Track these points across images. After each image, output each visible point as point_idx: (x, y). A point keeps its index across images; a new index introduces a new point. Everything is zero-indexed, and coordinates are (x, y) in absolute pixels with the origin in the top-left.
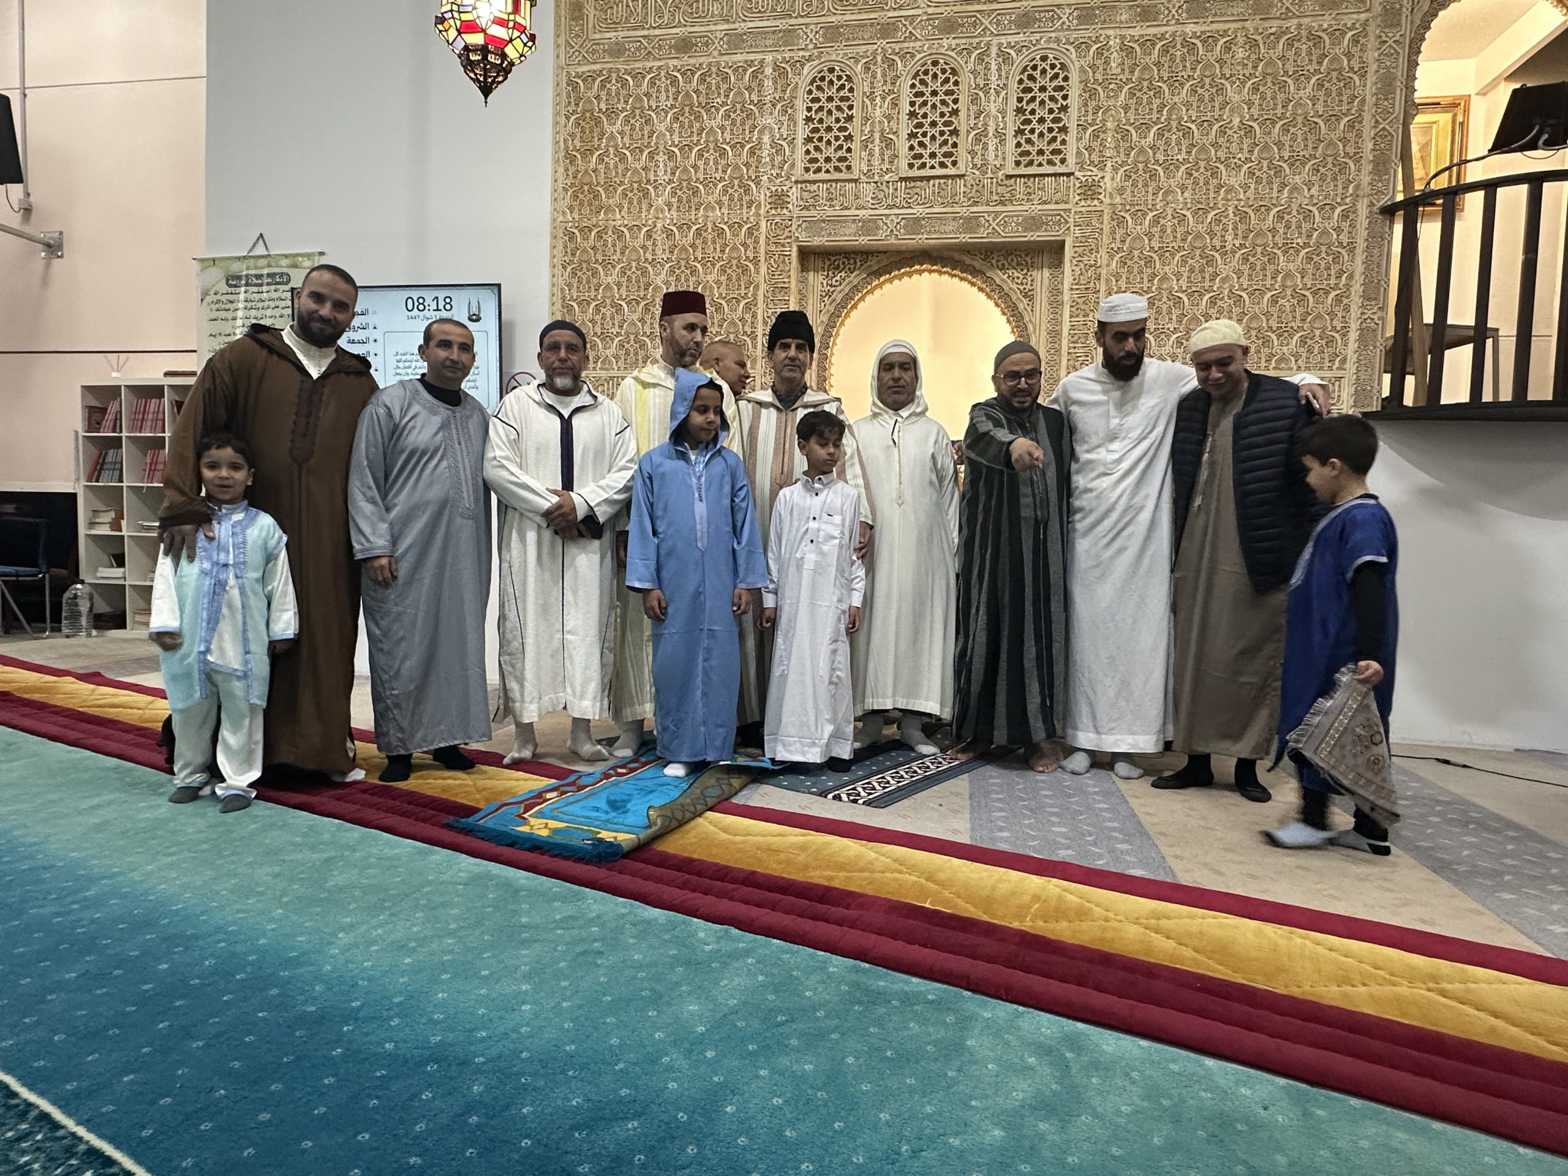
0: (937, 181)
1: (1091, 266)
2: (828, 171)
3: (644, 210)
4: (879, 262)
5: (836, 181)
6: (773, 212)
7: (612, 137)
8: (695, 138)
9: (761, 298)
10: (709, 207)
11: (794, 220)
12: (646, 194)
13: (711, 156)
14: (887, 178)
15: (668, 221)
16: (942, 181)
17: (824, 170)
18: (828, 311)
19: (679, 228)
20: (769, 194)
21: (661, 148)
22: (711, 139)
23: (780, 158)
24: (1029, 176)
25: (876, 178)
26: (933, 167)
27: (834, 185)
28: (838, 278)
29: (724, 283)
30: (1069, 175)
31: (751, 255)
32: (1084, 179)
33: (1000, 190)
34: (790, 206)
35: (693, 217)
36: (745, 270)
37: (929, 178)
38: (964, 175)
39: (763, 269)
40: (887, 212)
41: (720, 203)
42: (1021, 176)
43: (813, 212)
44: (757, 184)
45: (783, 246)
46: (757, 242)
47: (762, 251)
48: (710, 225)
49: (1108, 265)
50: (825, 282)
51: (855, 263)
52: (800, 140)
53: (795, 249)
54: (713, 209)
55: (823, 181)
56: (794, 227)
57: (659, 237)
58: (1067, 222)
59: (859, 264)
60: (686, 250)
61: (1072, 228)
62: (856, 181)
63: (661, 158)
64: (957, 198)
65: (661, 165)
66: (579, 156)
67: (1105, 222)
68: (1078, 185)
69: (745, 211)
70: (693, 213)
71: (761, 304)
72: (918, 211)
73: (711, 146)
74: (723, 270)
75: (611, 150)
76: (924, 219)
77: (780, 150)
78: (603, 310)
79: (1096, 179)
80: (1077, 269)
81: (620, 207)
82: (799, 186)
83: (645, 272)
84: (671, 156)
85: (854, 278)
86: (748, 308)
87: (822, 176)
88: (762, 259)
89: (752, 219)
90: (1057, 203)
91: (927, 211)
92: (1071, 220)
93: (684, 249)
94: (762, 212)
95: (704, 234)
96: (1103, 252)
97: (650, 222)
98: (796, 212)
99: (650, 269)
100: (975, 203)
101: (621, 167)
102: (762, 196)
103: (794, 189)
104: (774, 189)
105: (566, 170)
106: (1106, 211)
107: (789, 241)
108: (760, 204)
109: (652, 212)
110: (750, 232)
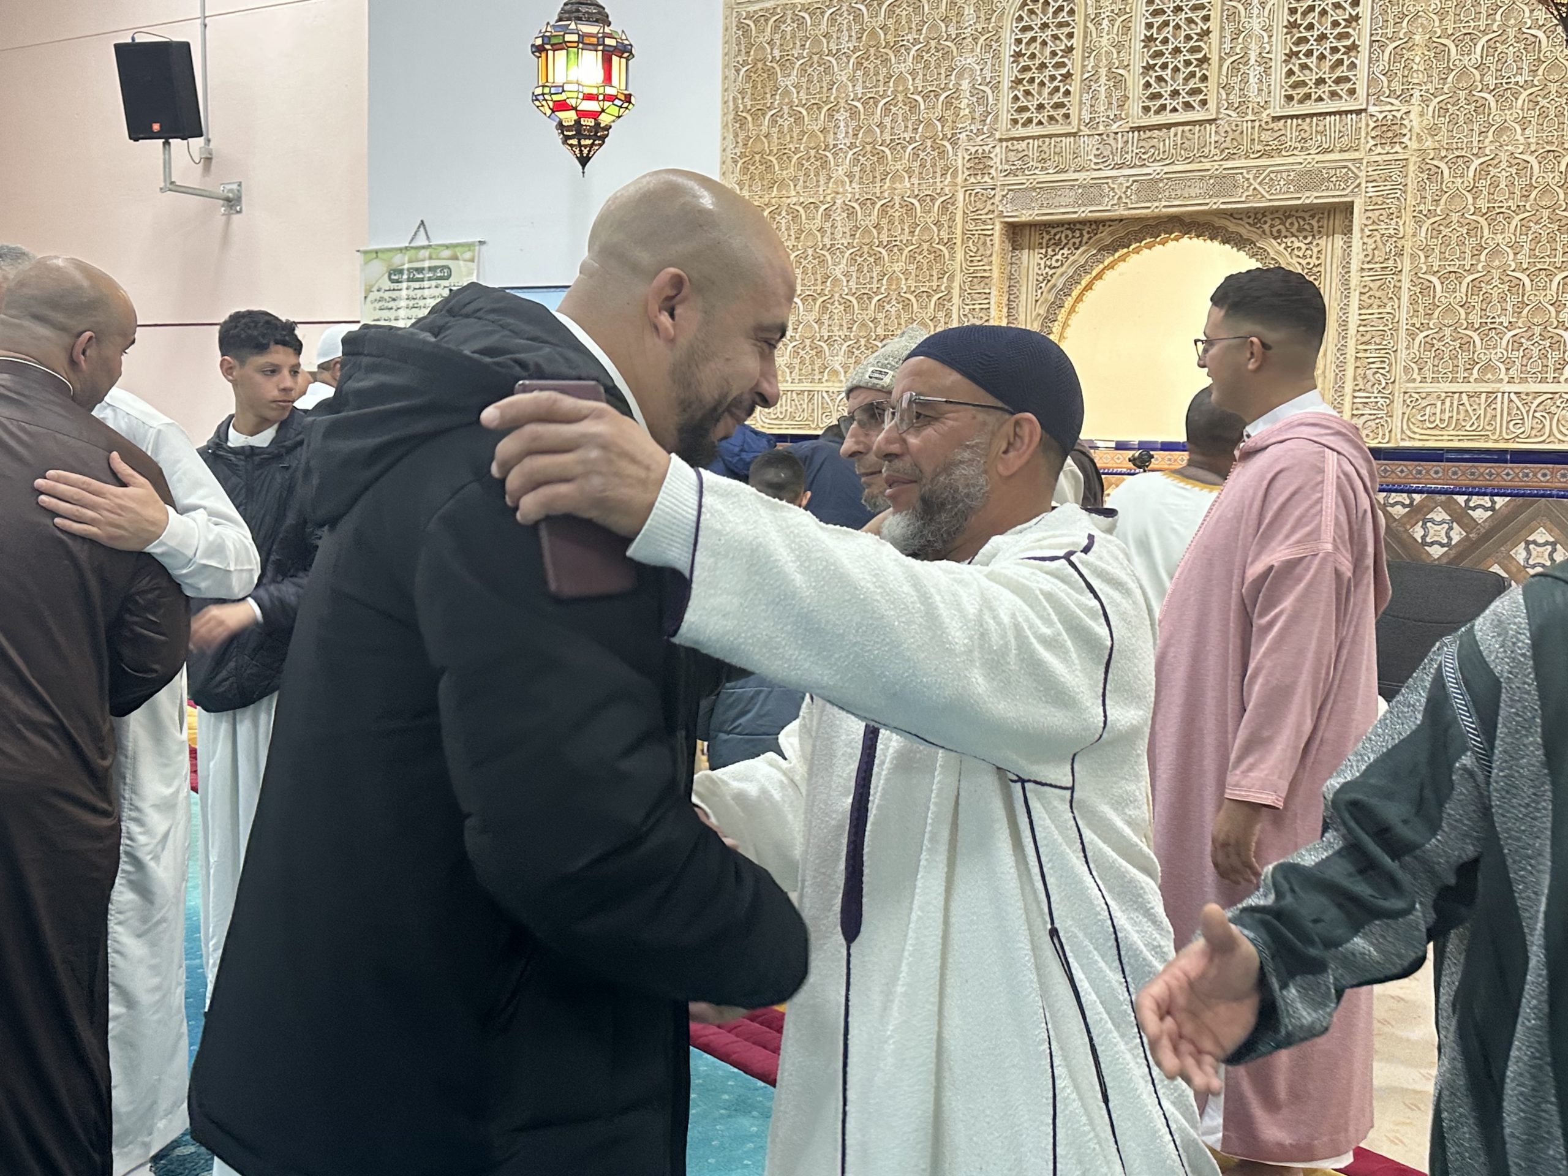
0: (1180, 128)
1: (1390, 237)
2: (1040, 123)
3: (822, 183)
4: (1111, 234)
5: (1050, 136)
6: (972, 180)
7: (787, 92)
8: (881, 89)
9: (956, 292)
10: (896, 177)
11: (998, 189)
12: (825, 163)
13: (899, 110)
14: (1114, 127)
15: (849, 196)
16: (1187, 128)
17: (1035, 121)
18: (1046, 300)
19: (862, 205)
20: (968, 157)
21: (842, 103)
22: (901, 88)
23: (982, 109)
24: (1304, 117)
25: (1101, 127)
26: (1175, 110)
27: (1047, 140)
28: (1059, 257)
29: (913, 272)
30: (1359, 112)
31: (944, 235)
32: (1380, 117)
33: (1265, 136)
34: (992, 171)
35: (878, 191)
36: (939, 256)
37: (1169, 126)
38: (1215, 120)
39: (960, 255)
40: (1114, 173)
41: (909, 171)
42: (1292, 117)
43: (1022, 179)
44: (954, 144)
45: (984, 222)
46: (952, 219)
48: (897, 200)
49: (1414, 235)
50: (1042, 262)
51: (1082, 235)
52: (1006, 84)
53: (998, 227)
54: (902, 178)
55: (1033, 138)
56: (997, 198)
57: (839, 217)
58: (1357, 177)
59: (1086, 236)
60: (870, 232)
61: (1363, 185)
62: (1074, 135)
63: (842, 116)
64: (1207, 151)
65: (842, 124)
66: (750, 119)
67: (1411, 174)
68: (1372, 125)
69: (938, 180)
70: (878, 185)
71: (956, 300)
72: (1154, 169)
73: (900, 98)
74: (912, 258)
75: (786, 109)
76: (1161, 180)
77: (982, 99)
79: (1398, 115)
80: (1370, 241)
81: (795, 180)
82: (1004, 144)
83: (823, 262)
84: (853, 113)
85: (1080, 256)
86: (941, 304)
87: (1033, 130)
88: (959, 242)
89: (947, 190)
90: (1341, 151)
91: (1166, 169)
92: (1363, 174)
93: (867, 230)
94: (960, 180)
95: (891, 212)
96: (1407, 216)
97: (829, 199)
98: (1001, 179)
99: (829, 257)
100: (1230, 157)
101: (796, 131)
102: (960, 160)
103: (998, 149)
104: (973, 150)
105: (736, 135)
106: (1413, 159)
107: (991, 216)
108: (956, 170)
109: (830, 185)
110: (944, 207)
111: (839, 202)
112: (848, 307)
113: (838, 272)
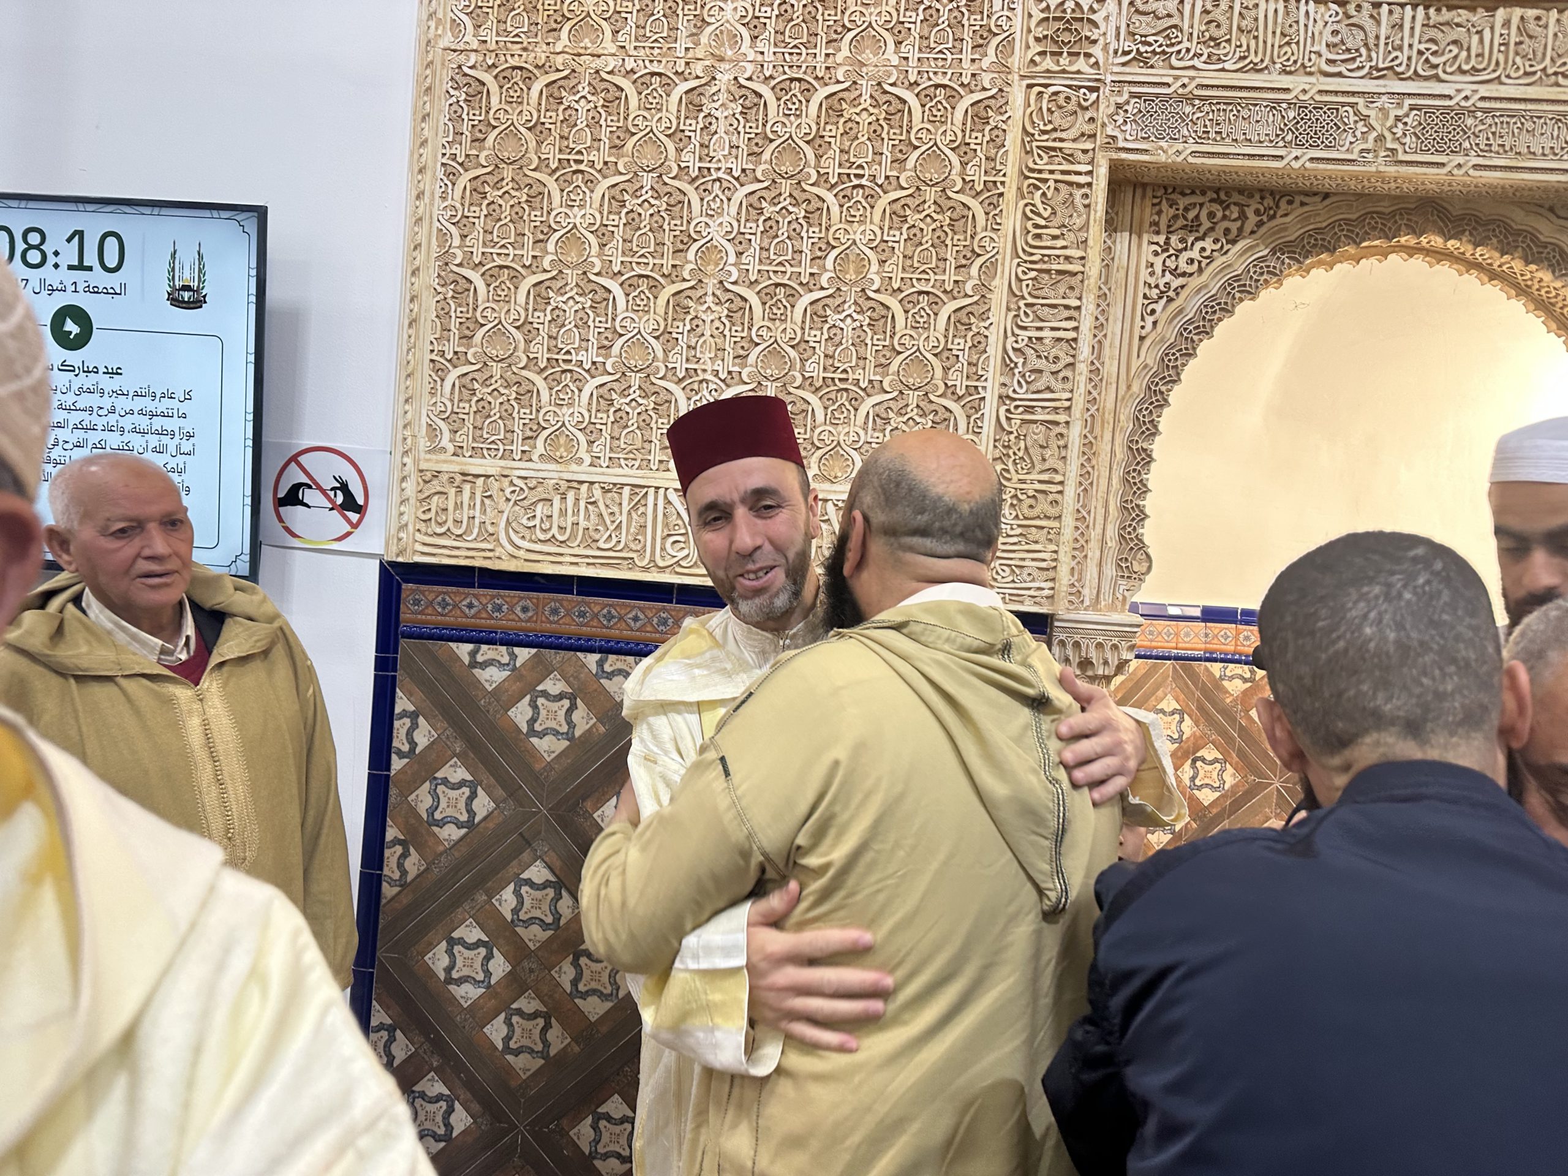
0: (1520, 13)
3: (682, 34)
4: (1307, 218)
6: (1048, 63)
9: (999, 297)
10: (865, 37)
11: (1105, 91)
15: (750, 69)
16: (1531, 13)
19: (780, 90)
20: (1038, 15)
29: (900, 248)
31: (978, 176)
34: (1097, 51)
35: (820, 62)
36: (961, 218)
39: (1011, 220)
40: (1370, 85)
41: (899, 30)
43: (1159, 73)
45: (1070, 158)
46: (997, 142)
47: (1011, 170)
48: (866, 87)
50: (1159, 262)
53: (1103, 171)
54: (879, 44)
56: (1103, 112)
57: (722, 110)
60: (797, 151)
64: (1567, 63)
69: (966, 56)
71: (999, 316)
72: (1457, 88)
74: (898, 216)
76: (1472, 113)
78: (556, 300)
81: (616, 18)
83: (677, 204)
85: (1235, 258)
86: (961, 322)
88: (1010, 192)
89: (986, 79)
91: (1484, 90)
93: (789, 147)
94: (1017, 60)
95: (849, 112)
97: (698, 69)
98: (1113, 69)
99: (693, 197)
102: (1021, 18)
104: (1053, 3)
107: (1088, 146)
108: (1009, 41)
109: (704, 39)
110: (979, 116)
111: (724, 79)
112: (737, 309)
113: (716, 232)
